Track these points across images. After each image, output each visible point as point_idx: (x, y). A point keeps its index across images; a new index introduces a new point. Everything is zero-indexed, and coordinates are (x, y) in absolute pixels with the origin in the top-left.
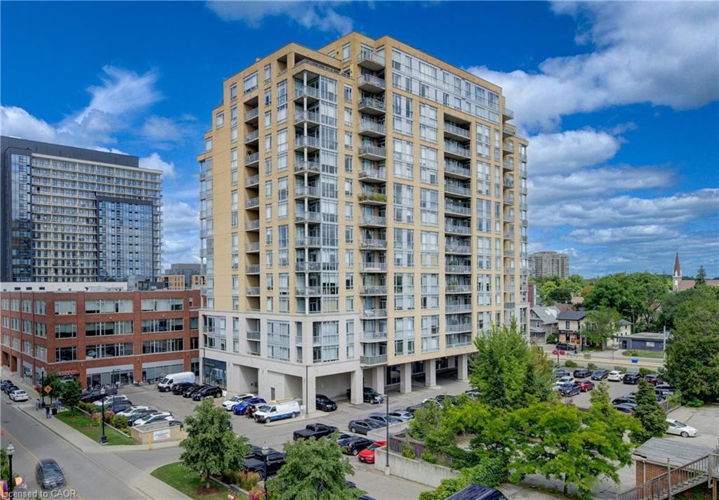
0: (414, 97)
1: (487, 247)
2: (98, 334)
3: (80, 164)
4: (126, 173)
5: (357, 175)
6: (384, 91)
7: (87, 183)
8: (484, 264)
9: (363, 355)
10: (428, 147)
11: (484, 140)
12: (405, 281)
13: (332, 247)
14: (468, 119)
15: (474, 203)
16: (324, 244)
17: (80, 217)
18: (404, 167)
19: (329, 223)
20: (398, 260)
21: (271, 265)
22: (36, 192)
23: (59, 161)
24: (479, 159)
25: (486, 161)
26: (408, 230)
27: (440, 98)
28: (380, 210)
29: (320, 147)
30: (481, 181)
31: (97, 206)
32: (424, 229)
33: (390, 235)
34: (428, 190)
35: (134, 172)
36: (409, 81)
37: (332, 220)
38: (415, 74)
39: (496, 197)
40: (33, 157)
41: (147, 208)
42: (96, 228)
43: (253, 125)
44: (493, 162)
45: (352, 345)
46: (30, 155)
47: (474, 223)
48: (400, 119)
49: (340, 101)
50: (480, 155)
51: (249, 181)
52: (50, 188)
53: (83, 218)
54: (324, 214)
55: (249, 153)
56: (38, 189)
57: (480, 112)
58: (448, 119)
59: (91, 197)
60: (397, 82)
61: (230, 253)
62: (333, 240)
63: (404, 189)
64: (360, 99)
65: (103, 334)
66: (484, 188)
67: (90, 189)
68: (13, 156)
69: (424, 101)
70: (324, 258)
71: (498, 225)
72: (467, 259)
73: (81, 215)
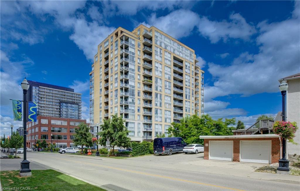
0: (163, 49)
1: (189, 105)
2: (55, 131)
3: (55, 90)
4: (70, 94)
5: (142, 74)
6: (152, 45)
7: (57, 97)
8: (188, 111)
9: (143, 135)
10: (168, 67)
11: (188, 67)
12: (159, 111)
13: (133, 97)
14: (182, 59)
15: (184, 88)
16: (130, 95)
17: (54, 108)
18: (159, 72)
19: (132, 88)
20: (156, 104)
21: (112, 104)
22: (40, 99)
23: (48, 89)
24: (186, 73)
25: (189, 75)
26: (160, 94)
27: (172, 50)
28: (150, 86)
29: (129, 62)
30: (187, 82)
31: (60, 104)
32: (166, 94)
33: (153, 95)
34: (168, 81)
35: (73, 93)
36: (161, 43)
37: (133, 88)
38: (163, 41)
39: (192, 87)
40: (40, 88)
41: (76, 106)
42: (60, 112)
43: (107, 59)
44: (191, 75)
45: (140, 132)
46: (39, 87)
47: (184, 95)
48: (157, 55)
49: (136, 47)
50: (186, 72)
51: (105, 77)
52: (45, 98)
53: (55, 108)
54: (130, 85)
55: (106, 68)
56: (41, 98)
57: (186, 58)
58: (175, 58)
59: (58, 101)
60: (156, 42)
61: (99, 103)
62: (133, 95)
63: (159, 80)
64: (143, 47)
65: (57, 131)
66: (188, 84)
67: (58, 99)
68: (33, 87)
69: (166, 50)
70: (130, 100)
71: (193, 98)
72: (182, 108)
73: (55, 107)
